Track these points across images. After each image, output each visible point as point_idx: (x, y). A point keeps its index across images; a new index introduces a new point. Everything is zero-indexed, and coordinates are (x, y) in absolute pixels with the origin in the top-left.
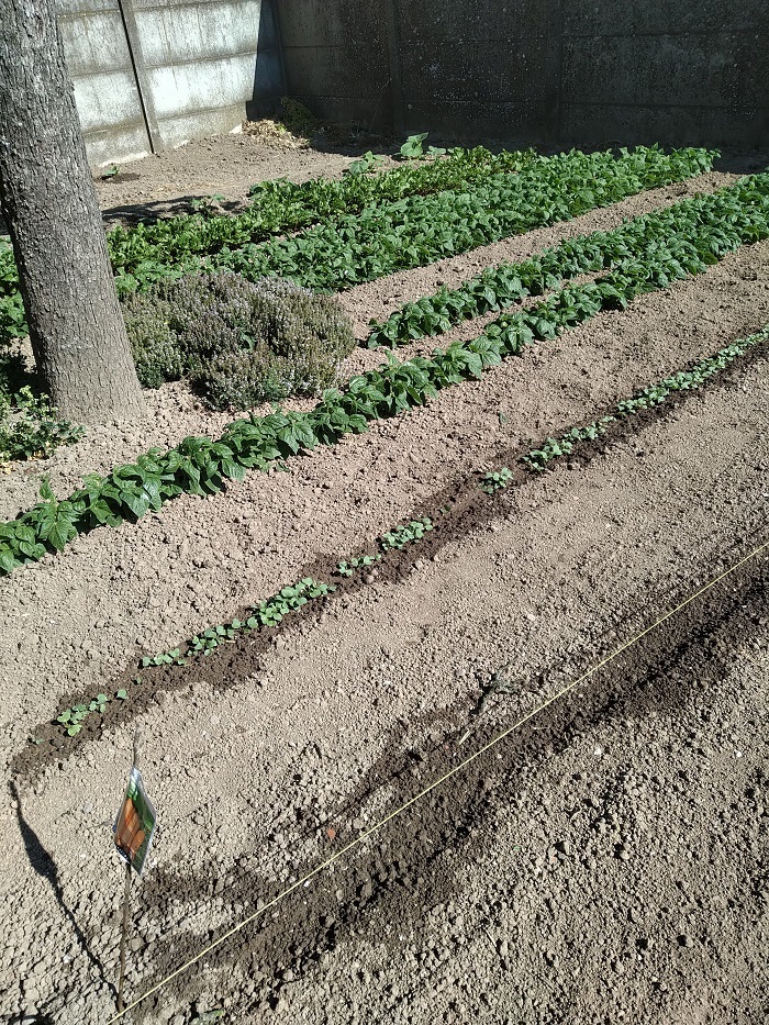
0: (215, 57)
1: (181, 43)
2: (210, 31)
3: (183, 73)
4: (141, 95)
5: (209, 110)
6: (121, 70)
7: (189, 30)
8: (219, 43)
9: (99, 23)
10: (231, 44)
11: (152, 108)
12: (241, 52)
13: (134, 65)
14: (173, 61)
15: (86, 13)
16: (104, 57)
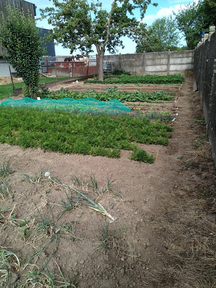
0: (182, 64)
1: (176, 62)
2: (182, 61)
3: (175, 66)
4: (168, 68)
5: (178, 71)
6: (166, 65)
7: (178, 61)
8: (183, 62)
9: (165, 59)
10: (185, 63)
11: (169, 70)
12: (187, 64)
13: (168, 64)
14: (174, 64)
15: (164, 58)
16: (164, 63)
